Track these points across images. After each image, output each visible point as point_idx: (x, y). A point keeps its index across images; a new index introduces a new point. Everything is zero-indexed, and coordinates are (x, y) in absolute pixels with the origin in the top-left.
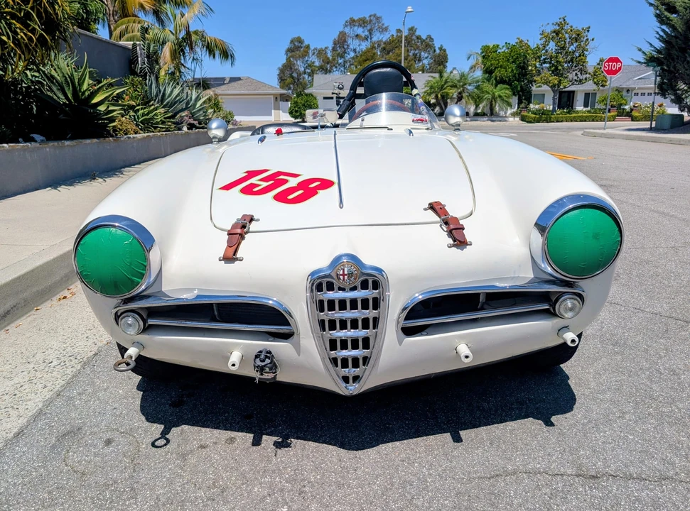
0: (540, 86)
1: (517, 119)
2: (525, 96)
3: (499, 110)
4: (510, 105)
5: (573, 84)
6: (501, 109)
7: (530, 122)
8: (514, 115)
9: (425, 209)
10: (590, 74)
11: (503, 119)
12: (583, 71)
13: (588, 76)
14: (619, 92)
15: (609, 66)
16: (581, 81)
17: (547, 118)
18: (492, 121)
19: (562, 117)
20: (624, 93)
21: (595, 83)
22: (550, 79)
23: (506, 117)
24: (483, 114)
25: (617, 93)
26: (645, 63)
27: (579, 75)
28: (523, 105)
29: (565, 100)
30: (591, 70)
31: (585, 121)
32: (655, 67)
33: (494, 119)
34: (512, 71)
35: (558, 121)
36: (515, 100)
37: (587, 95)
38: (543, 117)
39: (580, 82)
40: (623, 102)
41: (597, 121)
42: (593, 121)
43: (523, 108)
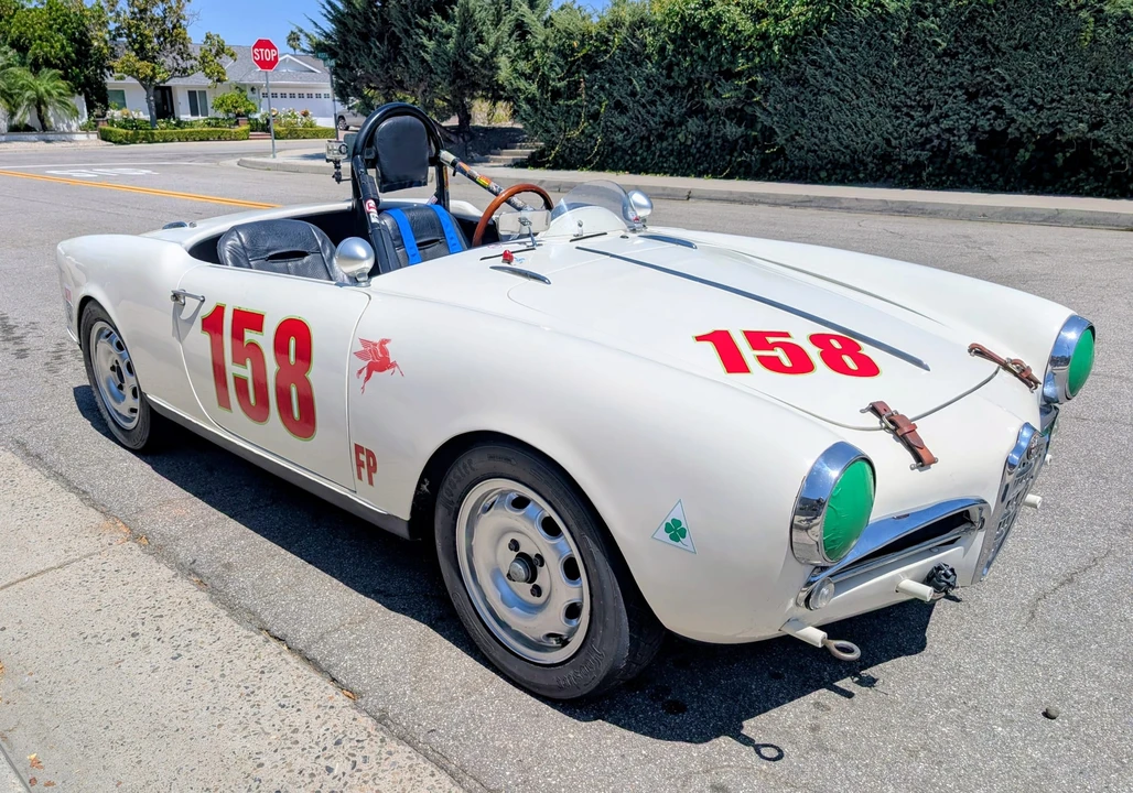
0: (122, 78)
1: (94, 137)
2: (98, 97)
3: (56, 122)
4: (76, 113)
5: (173, 76)
6: (59, 119)
7: (120, 143)
8: (85, 129)
10: (196, 59)
11: (66, 136)
12: (184, 54)
13: (193, 62)
14: (241, 91)
15: (259, 53)
16: (185, 70)
17: (146, 135)
18: (48, 141)
19: (171, 134)
20: (248, 93)
21: (207, 75)
22: (138, 65)
23: (71, 133)
24: (28, 129)
25: (237, 92)
26: (311, 52)
27: (180, 61)
28: (97, 112)
29: (163, 104)
30: (197, 53)
31: (208, 140)
32: (325, 60)
33: (51, 137)
34: (63, 47)
35: (165, 141)
36: (79, 102)
37: (192, 94)
38: (136, 133)
39: (184, 72)
40: (251, 107)
41: (226, 140)
42: (219, 139)
43: (98, 116)
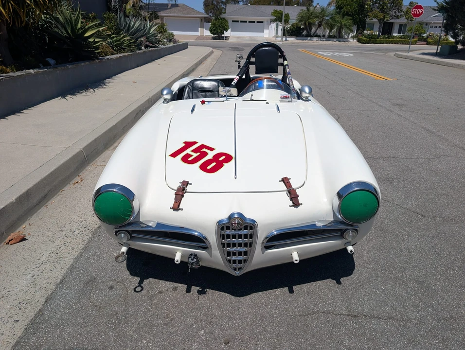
0: (372, 19)
1: (355, 40)
2: (361, 26)
3: (345, 34)
4: (352, 31)
5: (392, 19)
6: (346, 33)
7: (364, 43)
8: (353, 38)
9: (280, 181)
10: (404, 12)
11: (346, 40)
12: (400, 10)
13: (402, 13)
14: (421, 25)
15: (415, 11)
16: (398, 16)
17: (374, 41)
18: (340, 41)
19: (384, 41)
20: (424, 26)
21: (406, 18)
22: (378, 14)
23: (348, 39)
24: (334, 37)
25: (419, 25)
26: (437, 10)
27: (397, 13)
28: (359, 31)
29: (387, 29)
30: (404, 9)
31: (398, 44)
32: (443, 13)
33: (342, 40)
34: (355, 8)
35: (380, 43)
36: (355, 28)
37: (401, 26)
38: (372, 40)
39: (397, 17)
40: (423, 31)
41: (405, 44)
42: (403, 44)
43: (359, 33)
